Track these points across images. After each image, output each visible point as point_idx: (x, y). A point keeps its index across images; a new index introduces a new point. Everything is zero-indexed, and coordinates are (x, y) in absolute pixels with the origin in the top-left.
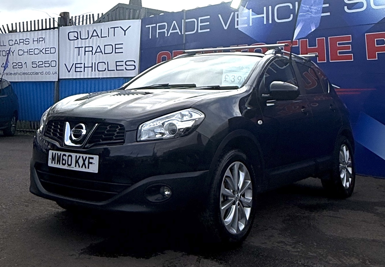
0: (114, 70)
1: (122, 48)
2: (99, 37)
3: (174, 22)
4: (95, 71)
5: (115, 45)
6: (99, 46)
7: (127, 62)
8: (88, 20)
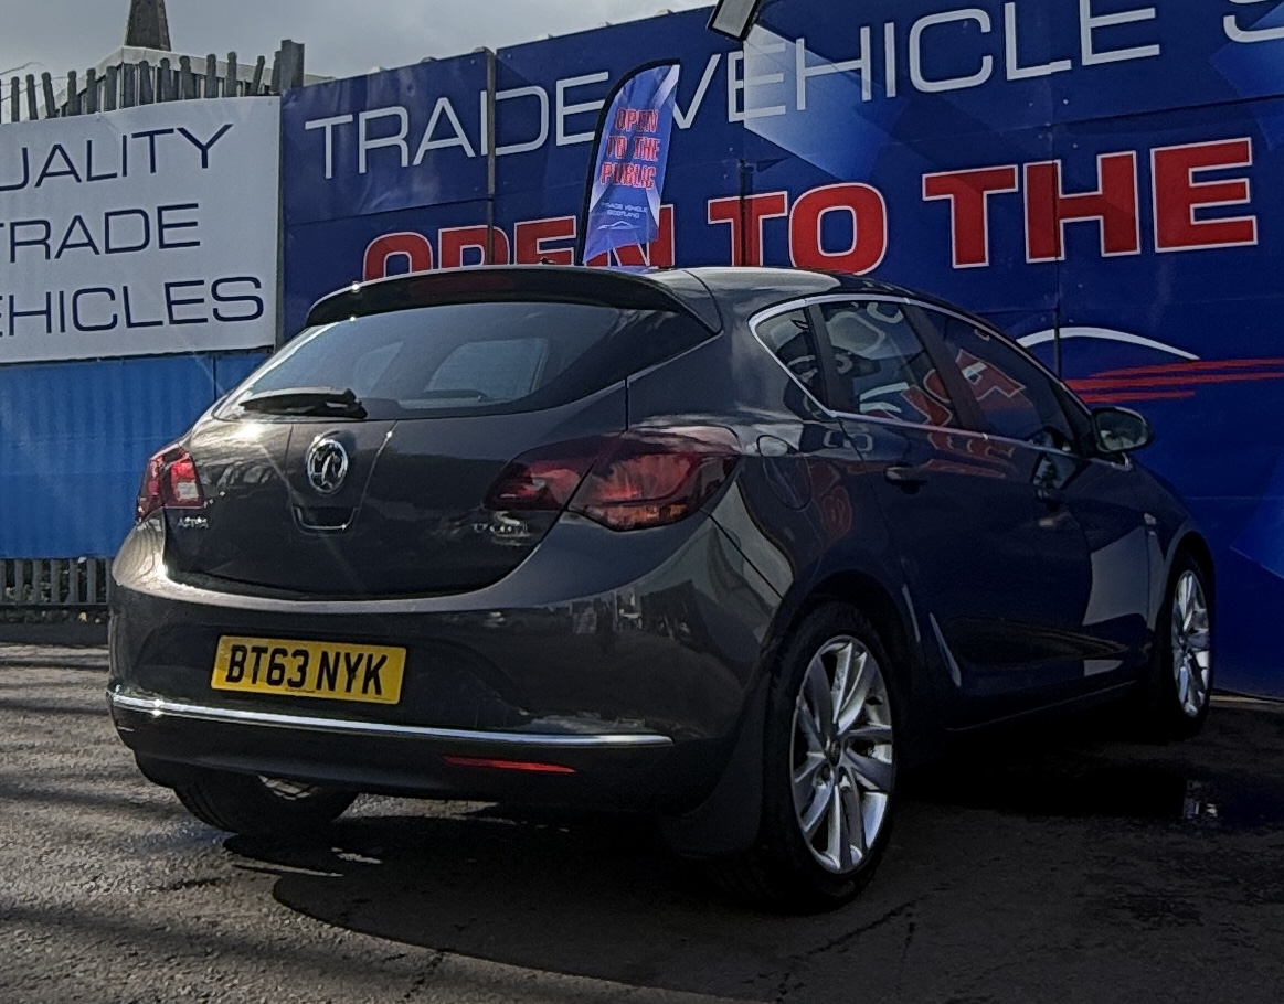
0: (160, 323)
1: (195, 224)
2: (79, 180)
3: (443, 103)
4: (63, 330)
5: (160, 210)
6: (78, 218)
7: (219, 287)
8: (24, 98)
